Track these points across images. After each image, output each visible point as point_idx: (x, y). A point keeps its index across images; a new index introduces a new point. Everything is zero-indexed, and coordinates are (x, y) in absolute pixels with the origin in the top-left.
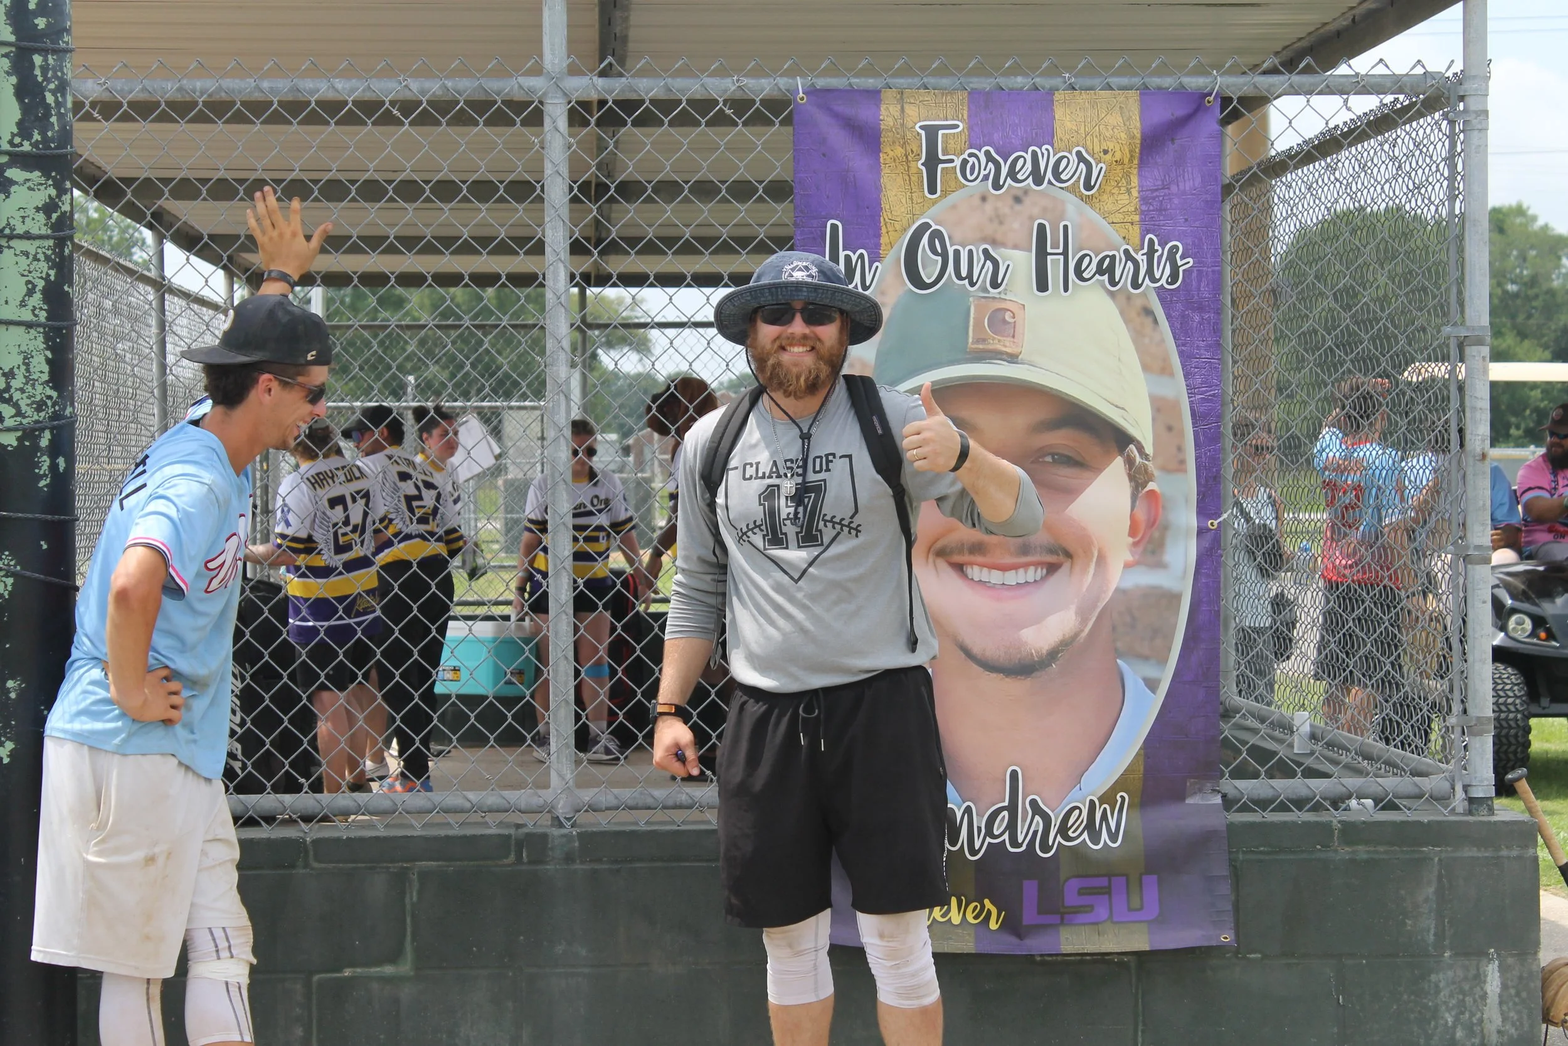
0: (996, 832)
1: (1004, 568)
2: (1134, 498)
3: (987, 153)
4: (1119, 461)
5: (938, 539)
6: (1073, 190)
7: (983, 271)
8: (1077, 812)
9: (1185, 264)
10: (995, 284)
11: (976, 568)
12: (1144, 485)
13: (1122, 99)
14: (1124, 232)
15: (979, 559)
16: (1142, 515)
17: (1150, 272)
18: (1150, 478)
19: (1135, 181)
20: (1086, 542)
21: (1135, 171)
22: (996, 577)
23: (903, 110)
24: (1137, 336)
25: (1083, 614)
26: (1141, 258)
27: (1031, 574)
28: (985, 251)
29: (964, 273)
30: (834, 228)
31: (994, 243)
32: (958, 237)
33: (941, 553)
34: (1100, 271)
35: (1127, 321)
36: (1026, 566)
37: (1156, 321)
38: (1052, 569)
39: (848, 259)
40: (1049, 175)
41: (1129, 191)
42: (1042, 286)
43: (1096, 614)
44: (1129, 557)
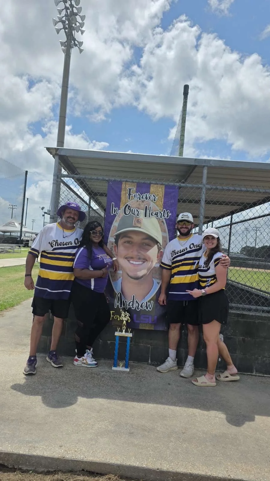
0: (130, 305)
1: (136, 261)
2: (158, 252)
3: (139, 194)
4: (156, 246)
5: (126, 256)
6: (152, 201)
7: (136, 213)
8: (144, 303)
9: (170, 214)
10: (138, 215)
11: (131, 261)
12: (160, 250)
13: (162, 186)
14: (160, 208)
15: (132, 260)
16: (159, 255)
17: (164, 215)
18: (161, 249)
19: (163, 200)
20: (150, 258)
21: (163, 198)
22: (134, 263)
23: (126, 185)
24: (161, 226)
25: (148, 270)
26: (162, 213)
27: (140, 263)
28: (137, 210)
29: (133, 213)
30: (113, 204)
31: (138, 208)
32: (133, 207)
33: (126, 258)
34: (155, 214)
35: (159, 223)
36: (140, 261)
37: (164, 223)
38: (144, 262)
39: (115, 209)
40: (148, 198)
41: (162, 202)
42: (146, 216)
43: (150, 270)
44: (157, 262)
